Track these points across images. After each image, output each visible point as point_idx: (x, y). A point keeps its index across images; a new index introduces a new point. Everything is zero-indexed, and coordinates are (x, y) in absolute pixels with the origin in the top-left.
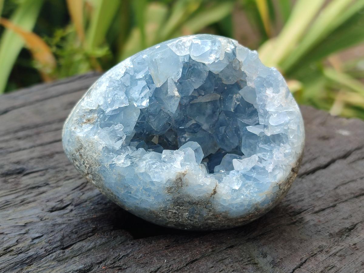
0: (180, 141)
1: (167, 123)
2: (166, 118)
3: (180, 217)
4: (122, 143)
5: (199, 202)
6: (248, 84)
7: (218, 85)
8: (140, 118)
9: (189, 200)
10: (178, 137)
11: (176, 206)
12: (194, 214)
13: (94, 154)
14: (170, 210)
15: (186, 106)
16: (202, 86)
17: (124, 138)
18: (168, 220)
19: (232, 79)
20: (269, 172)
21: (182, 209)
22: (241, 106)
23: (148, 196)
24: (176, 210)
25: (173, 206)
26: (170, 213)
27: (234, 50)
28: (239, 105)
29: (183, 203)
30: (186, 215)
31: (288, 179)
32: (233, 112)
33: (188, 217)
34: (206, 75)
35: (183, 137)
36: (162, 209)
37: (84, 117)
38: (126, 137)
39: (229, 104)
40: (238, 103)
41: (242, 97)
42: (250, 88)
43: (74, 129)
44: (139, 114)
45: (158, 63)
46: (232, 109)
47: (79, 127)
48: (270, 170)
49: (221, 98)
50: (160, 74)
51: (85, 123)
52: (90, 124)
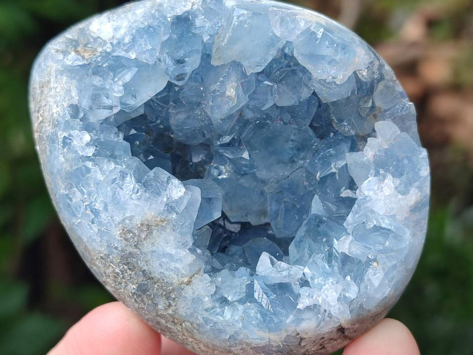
0: (209, 172)
1: (199, 130)
2: (202, 121)
3: (123, 285)
4: (108, 115)
5: (158, 281)
6: (367, 150)
7: (321, 123)
8: (159, 97)
9: (145, 268)
10: (212, 164)
11: (123, 264)
12: (144, 294)
13: (55, 106)
14: (112, 264)
15: (247, 123)
16: (292, 106)
17: (115, 111)
18: (105, 277)
19: (347, 125)
20: (298, 307)
21: (130, 275)
22: (337, 178)
23: (91, 220)
24: (121, 271)
25: (119, 261)
26: (111, 269)
27: (375, 81)
28: (334, 174)
29: (134, 267)
30: (132, 288)
31: (323, 338)
32: (318, 179)
33: (134, 293)
34: (305, 94)
35: (217, 168)
36: (101, 255)
37: (82, 41)
38: (119, 111)
39: (320, 162)
40: (334, 170)
41: (346, 164)
42: (366, 158)
43: (56, 51)
44: (162, 89)
45: (232, 26)
46: (319, 174)
47: (65, 53)
48: (302, 305)
49: (313, 146)
50: (225, 45)
51: (77, 52)
52: (83, 58)
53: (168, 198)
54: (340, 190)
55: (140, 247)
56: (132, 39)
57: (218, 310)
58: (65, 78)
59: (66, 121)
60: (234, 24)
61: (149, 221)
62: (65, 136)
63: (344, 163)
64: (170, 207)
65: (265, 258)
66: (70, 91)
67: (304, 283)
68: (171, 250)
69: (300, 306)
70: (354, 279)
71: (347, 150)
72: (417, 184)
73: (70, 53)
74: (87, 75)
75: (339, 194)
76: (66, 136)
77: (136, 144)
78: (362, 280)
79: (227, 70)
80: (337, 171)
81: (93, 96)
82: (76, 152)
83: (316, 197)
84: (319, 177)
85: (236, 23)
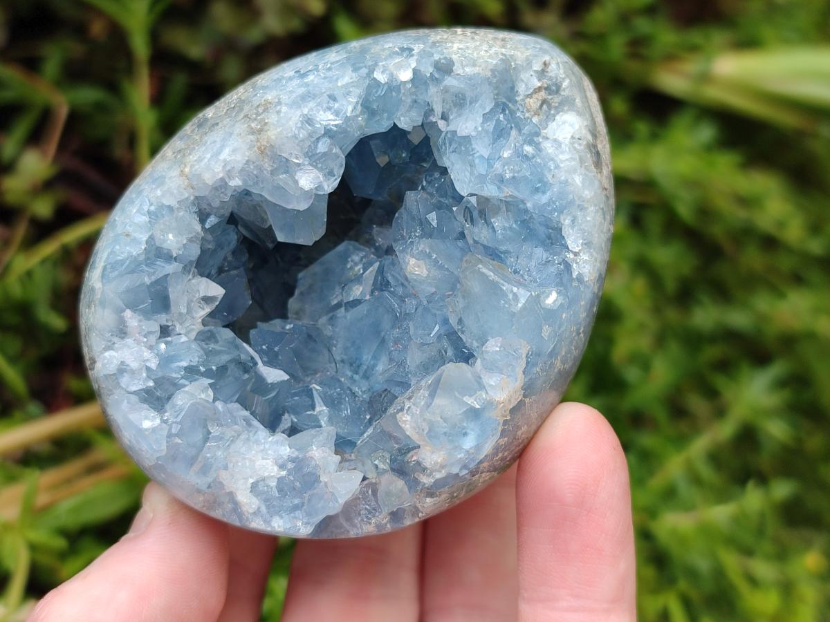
4: (435, 112)
17: (440, 124)
20: (128, 311)
22: (308, 413)
23: (300, 70)
28: (313, 408)
32: (311, 386)
37: (556, 100)
38: (440, 130)
39: (335, 394)
40: (318, 409)
41: (321, 426)
42: (315, 448)
43: (547, 62)
44: (458, 189)
45: (502, 281)
46: (318, 388)
47: (542, 73)
48: (129, 316)
49: (358, 389)
50: (479, 268)
51: (540, 89)
52: (530, 96)
53: (299, 165)
54: (294, 415)
55: (242, 121)
56: (526, 155)
57: (146, 208)
58: (494, 62)
59: (433, 54)
60: (503, 285)
61: (266, 131)
62: (414, 50)
63: (323, 423)
64: (285, 166)
65: (217, 291)
66: (474, 65)
67: (165, 331)
68: (225, 155)
69: (128, 314)
70: (147, 391)
71: (340, 431)
72: (264, 509)
73: (539, 80)
74: (497, 95)
75: (288, 412)
76: (413, 52)
77: (403, 153)
78: (145, 401)
79: (446, 266)
80: (315, 413)
81: (462, 95)
82: (386, 59)
83: (286, 377)
84: (314, 387)
85: (504, 288)
